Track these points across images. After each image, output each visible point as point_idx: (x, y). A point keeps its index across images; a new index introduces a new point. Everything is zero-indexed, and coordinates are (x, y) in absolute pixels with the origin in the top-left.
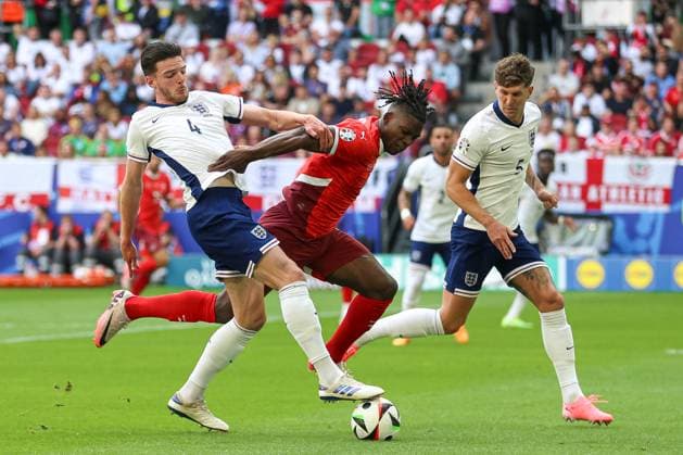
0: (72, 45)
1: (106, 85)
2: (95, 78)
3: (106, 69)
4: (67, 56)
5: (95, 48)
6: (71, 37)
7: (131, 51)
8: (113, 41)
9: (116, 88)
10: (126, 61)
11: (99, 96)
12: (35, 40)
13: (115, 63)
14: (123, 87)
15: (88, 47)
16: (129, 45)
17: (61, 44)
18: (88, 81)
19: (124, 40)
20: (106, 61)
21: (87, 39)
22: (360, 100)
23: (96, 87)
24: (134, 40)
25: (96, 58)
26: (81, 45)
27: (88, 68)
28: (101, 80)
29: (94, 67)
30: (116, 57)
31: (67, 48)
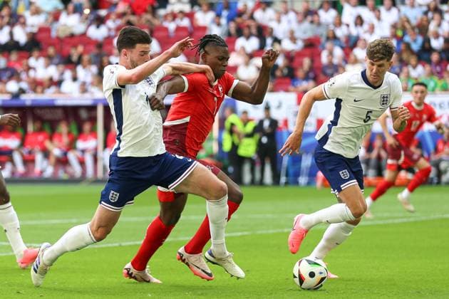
0: (382, 9)
1: (407, 39)
2: (400, 33)
3: (407, 26)
4: (379, 18)
5: (399, 11)
6: (382, 3)
7: (426, 13)
8: (413, 6)
9: (415, 41)
10: (422, 20)
11: (402, 47)
12: (355, 6)
13: (414, 22)
14: (420, 40)
15: (394, 11)
16: (425, 9)
17: (374, 9)
18: (394, 36)
19: (420, 5)
20: (408, 21)
21: (394, 4)
23: (400, 40)
24: (428, 6)
25: (400, 18)
26: (389, 9)
27: (394, 26)
28: (405, 33)
29: (399, 26)
30: (416, 18)
31: (379, 11)
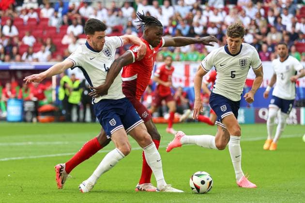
0: (163, 8)
1: (179, 27)
2: (174, 23)
3: (179, 19)
4: (161, 13)
5: (174, 9)
6: (163, 4)
7: (191, 10)
8: (183, 5)
9: (184, 28)
10: (189, 15)
11: (176, 32)
12: (145, 5)
13: (184, 16)
14: (188, 27)
15: (171, 9)
16: (191, 7)
17: (158, 7)
18: (171, 25)
19: (188, 5)
20: (180, 15)
21: (171, 5)
22: (302, 33)
23: (175, 28)
24: (193, 5)
25: (175, 13)
26: (167, 8)
27: (171, 19)
28: (178, 24)
29: (174, 18)
30: (185, 13)
31: (161, 9)
